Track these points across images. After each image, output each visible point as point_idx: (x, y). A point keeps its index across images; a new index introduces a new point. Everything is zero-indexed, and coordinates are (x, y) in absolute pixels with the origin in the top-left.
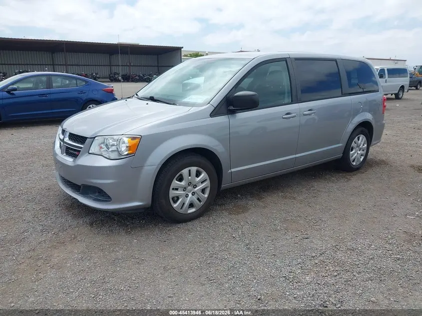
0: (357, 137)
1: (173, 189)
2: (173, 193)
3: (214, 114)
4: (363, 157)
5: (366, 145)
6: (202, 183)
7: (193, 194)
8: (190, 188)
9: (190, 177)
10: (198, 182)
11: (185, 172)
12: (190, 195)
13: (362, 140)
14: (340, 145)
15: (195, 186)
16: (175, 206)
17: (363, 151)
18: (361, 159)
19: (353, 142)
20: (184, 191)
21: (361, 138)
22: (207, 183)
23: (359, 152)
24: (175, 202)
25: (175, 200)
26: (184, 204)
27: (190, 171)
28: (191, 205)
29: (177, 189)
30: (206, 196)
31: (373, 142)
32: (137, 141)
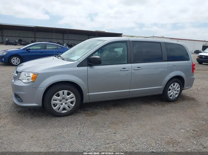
0: (173, 84)
1: (54, 100)
2: (53, 102)
3: (79, 66)
4: (177, 95)
5: (179, 89)
6: (71, 98)
7: (66, 103)
8: (64, 100)
9: (63, 95)
10: (69, 98)
11: (61, 92)
12: (64, 104)
13: (176, 86)
14: (161, 87)
15: (67, 100)
16: (54, 108)
17: (178, 91)
18: (176, 96)
19: (170, 86)
20: (60, 101)
21: (175, 84)
22: (74, 99)
23: (175, 92)
24: (55, 106)
25: (55, 105)
26: (60, 108)
27: (63, 92)
28: (64, 109)
29: (56, 100)
30: (73, 105)
31: (185, 87)
32: (36, 75)
